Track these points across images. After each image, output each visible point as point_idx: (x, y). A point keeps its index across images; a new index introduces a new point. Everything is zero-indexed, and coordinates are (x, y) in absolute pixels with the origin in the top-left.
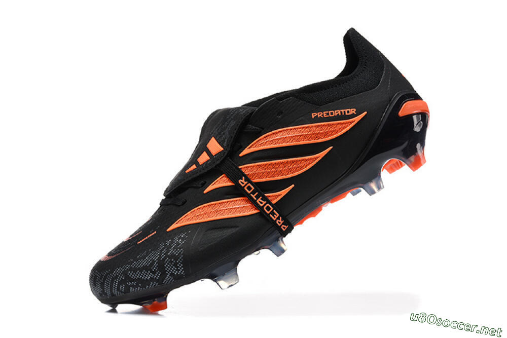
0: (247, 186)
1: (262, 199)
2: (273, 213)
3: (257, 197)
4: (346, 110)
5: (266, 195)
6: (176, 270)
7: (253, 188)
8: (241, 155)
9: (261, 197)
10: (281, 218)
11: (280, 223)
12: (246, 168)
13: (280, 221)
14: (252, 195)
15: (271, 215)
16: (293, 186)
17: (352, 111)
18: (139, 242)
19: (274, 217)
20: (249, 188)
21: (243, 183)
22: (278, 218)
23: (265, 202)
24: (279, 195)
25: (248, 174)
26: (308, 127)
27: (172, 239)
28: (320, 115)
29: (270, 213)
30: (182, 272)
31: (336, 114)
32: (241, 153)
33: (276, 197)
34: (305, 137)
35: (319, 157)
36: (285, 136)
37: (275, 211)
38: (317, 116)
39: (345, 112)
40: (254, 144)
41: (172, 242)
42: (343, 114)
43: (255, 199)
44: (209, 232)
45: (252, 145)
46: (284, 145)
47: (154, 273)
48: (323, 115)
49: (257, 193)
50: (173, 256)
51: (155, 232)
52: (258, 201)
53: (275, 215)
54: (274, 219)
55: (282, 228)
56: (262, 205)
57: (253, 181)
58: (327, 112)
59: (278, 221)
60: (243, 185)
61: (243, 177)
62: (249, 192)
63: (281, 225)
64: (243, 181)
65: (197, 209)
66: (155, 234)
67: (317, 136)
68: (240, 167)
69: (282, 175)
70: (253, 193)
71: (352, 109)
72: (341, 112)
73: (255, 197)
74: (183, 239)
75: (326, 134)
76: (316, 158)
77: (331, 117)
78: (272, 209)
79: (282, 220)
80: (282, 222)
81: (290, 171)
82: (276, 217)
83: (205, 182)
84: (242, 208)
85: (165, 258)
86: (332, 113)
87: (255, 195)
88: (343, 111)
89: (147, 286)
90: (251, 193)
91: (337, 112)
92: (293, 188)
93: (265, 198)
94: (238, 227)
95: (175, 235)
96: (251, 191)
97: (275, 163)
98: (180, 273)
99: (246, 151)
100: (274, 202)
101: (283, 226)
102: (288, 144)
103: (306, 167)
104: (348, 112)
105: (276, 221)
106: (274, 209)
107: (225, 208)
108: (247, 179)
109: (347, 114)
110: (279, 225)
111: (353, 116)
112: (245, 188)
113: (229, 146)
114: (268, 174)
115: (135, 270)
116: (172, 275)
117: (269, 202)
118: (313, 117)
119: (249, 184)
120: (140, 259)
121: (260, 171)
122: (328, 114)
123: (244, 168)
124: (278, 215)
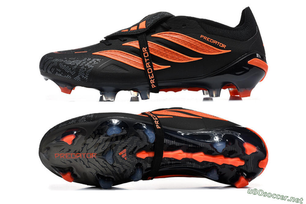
0: (145, 53)
1: (149, 64)
2: (151, 75)
3: (148, 62)
4: (221, 44)
5: (153, 63)
6: (84, 75)
7: (148, 56)
8: (152, 36)
9: (149, 63)
10: (154, 80)
11: (152, 82)
12: (151, 44)
13: (153, 81)
14: (145, 59)
15: (149, 75)
16: (170, 66)
17: (224, 46)
18: (76, 53)
19: (151, 77)
20: (146, 55)
21: (144, 50)
22: (152, 79)
23: (150, 67)
24: (160, 67)
25: (150, 47)
26: (195, 40)
27: (92, 59)
28: (205, 38)
29: (149, 74)
30: (86, 78)
31: (214, 42)
32: (152, 34)
33: (158, 67)
34: (191, 45)
35: (192, 59)
36: (180, 38)
37: (152, 74)
38: (203, 38)
39: (219, 44)
40: (162, 34)
41: (90, 60)
42: (218, 44)
43: (146, 62)
44: (112, 65)
45: (161, 34)
46: (177, 42)
47: (72, 71)
48: (207, 39)
49: (148, 59)
50: (87, 67)
51: (87, 52)
52: (146, 64)
53: (151, 76)
54: (150, 78)
55: (152, 85)
56: (147, 67)
57: (150, 52)
58: (210, 39)
59: (152, 80)
60: (144, 51)
61: (146, 48)
62: (145, 57)
63: (152, 84)
64: (145, 49)
65: (114, 51)
66: (86, 53)
67: (197, 48)
68: (148, 41)
69: (167, 58)
70: (147, 58)
71: (224, 45)
72: (217, 43)
73: (147, 61)
74: (97, 61)
75: (203, 50)
76: (190, 59)
77: (210, 42)
78: (152, 72)
79: (154, 81)
80: (153, 82)
81: (172, 58)
82: (152, 78)
83: (126, 40)
84: (137, 63)
85: (82, 66)
86: (212, 41)
87: (147, 60)
88: (219, 43)
89: (65, 76)
90: (146, 58)
91: (215, 42)
92: (169, 68)
93: (151, 65)
94: (128, 71)
95: (95, 58)
96: (146, 57)
97: (167, 50)
98: (85, 78)
99: (156, 35)
100: (155, 69)
101: (153, 85)
102: (179, 43)
103: (182, 61)
104: (221, 45)
105: (150, 80)
106: (153, 73)
107: (128, 58)
108: (148, 49)
109: (220, 45)
110: (151, 83)
111: (223, 49)
112: (144, 54)
113: (149, 28)
114: (160, 53)
115: (64, 64)
116: (81, 77)
117: (152, 67)
118: (201, 37)
119: (147, 53)
120: (70, 60)
121: (157, 49)
122: (210, 40)
123: (150, 43)
124: (153, 77)
